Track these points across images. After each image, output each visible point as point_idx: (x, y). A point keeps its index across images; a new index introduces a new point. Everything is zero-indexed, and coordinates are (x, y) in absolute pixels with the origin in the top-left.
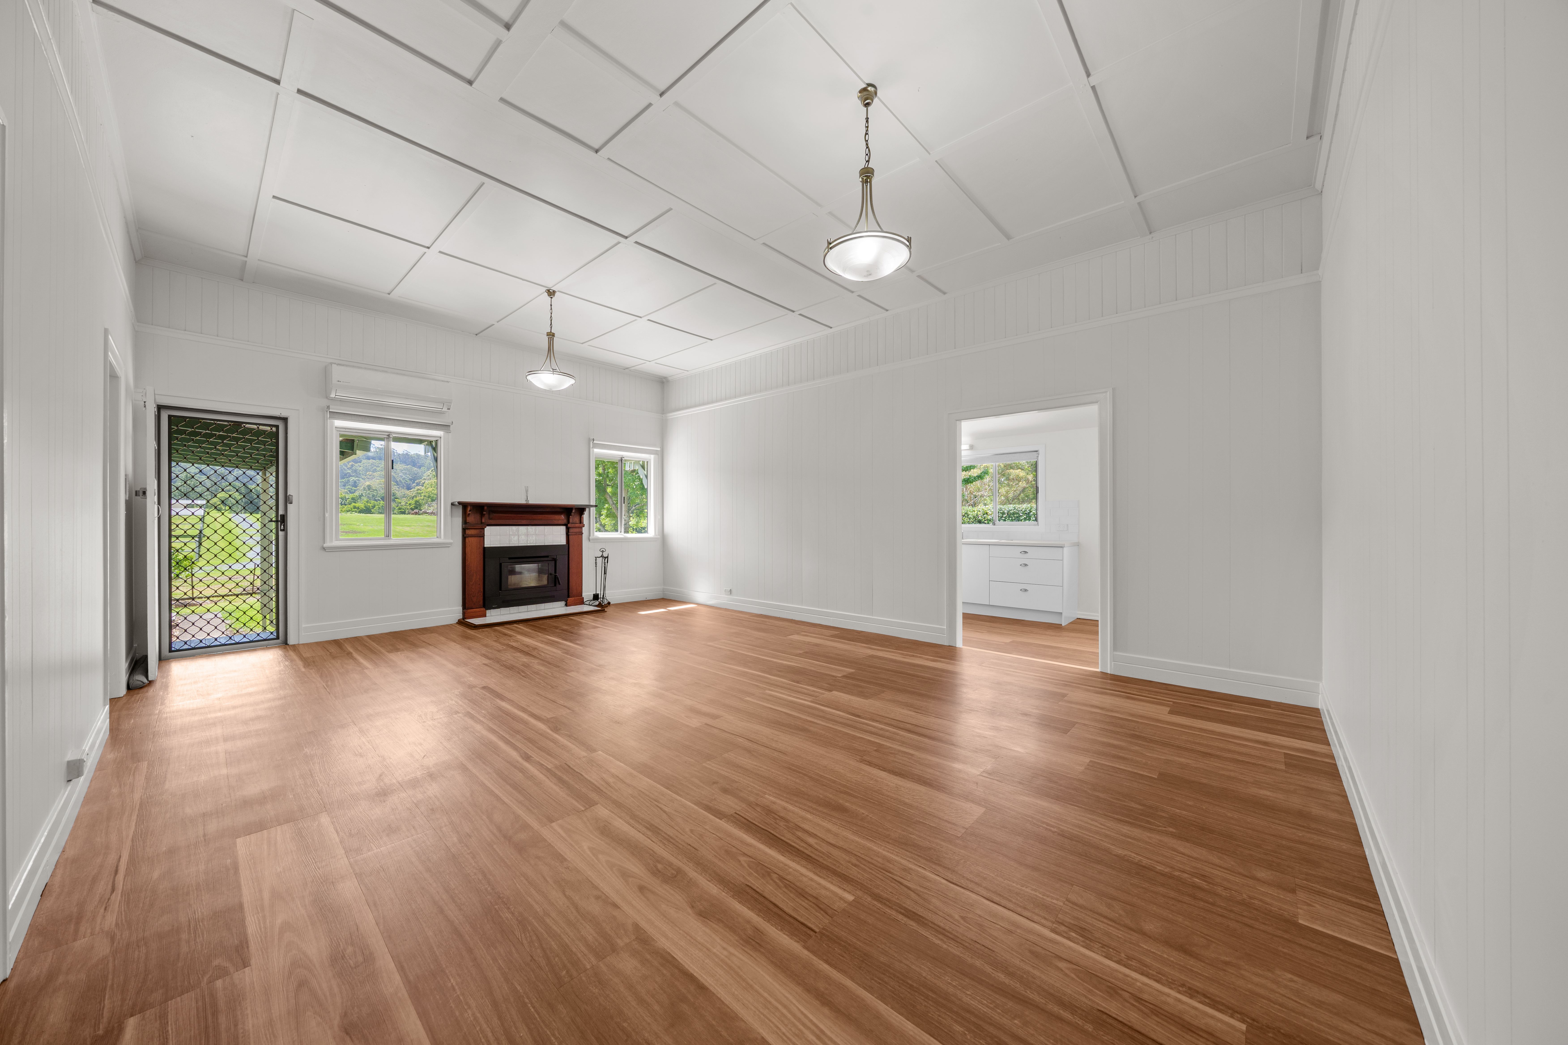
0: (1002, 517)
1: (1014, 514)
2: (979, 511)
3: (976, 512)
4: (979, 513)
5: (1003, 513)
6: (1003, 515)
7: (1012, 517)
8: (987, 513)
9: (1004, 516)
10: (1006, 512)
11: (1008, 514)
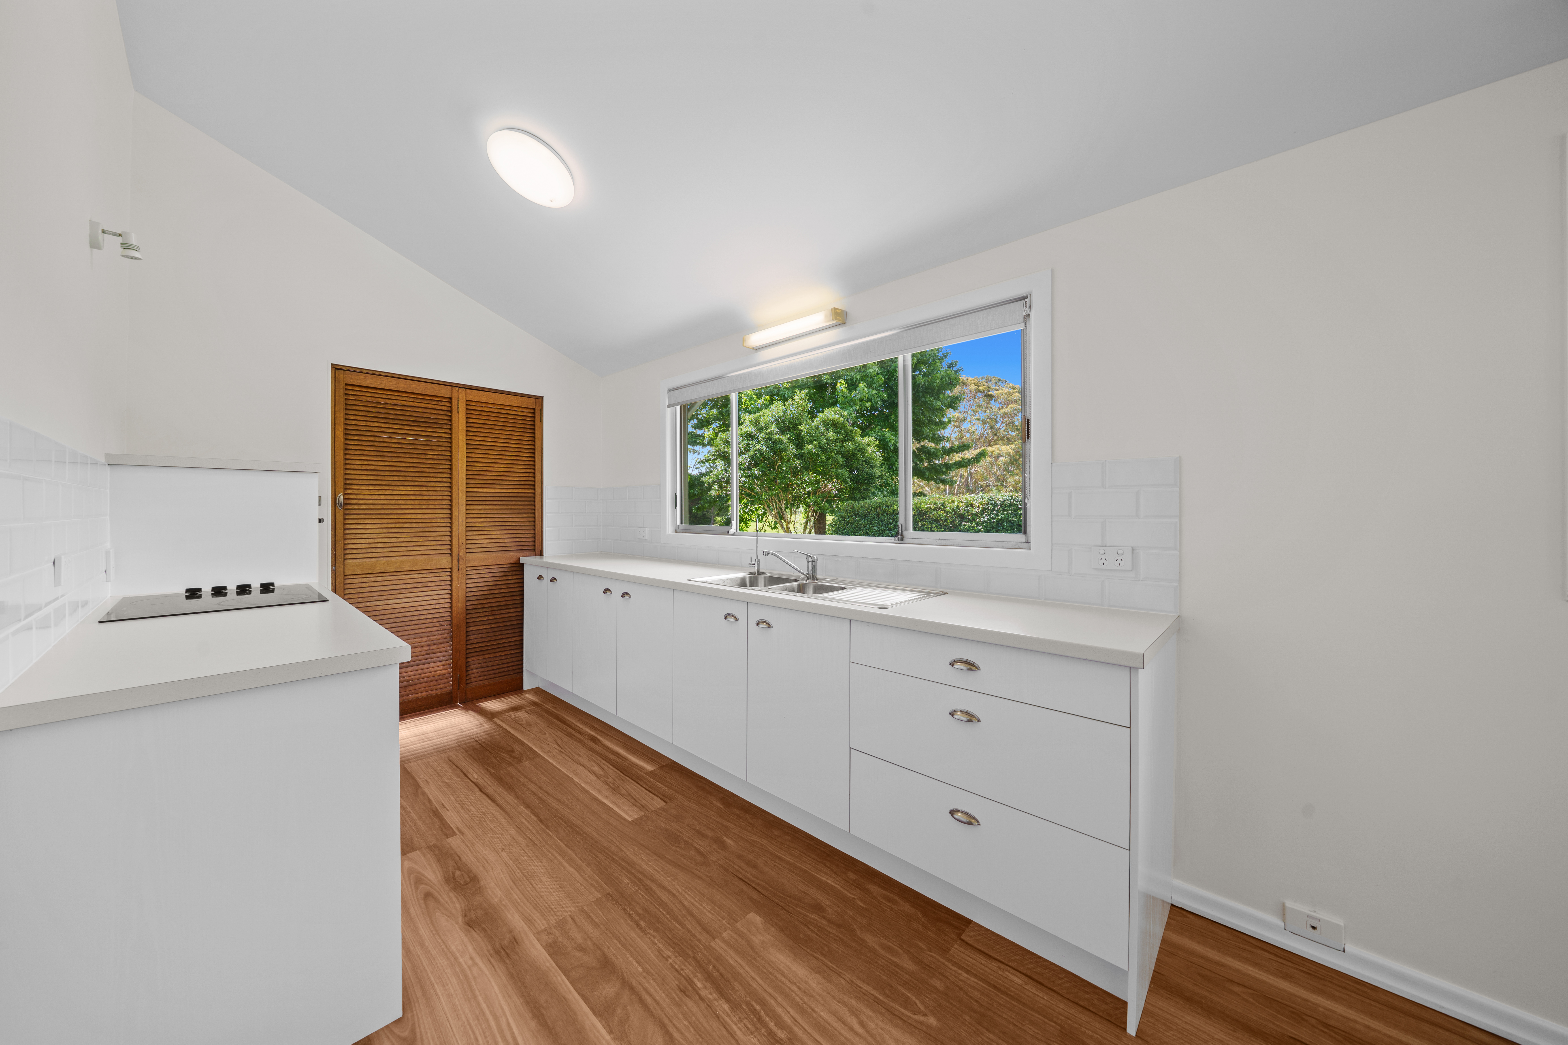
0: (994, 510)
1: (1010, 505)
2: (962, 502)
3: (956, 504)
4: (961, 504)
5: (995, 505)
6: (995, 507)
7: (1008, 510)
8: (971, 505)
9: (996, 509)
10: (998, 502)
11: (1001, 505)
